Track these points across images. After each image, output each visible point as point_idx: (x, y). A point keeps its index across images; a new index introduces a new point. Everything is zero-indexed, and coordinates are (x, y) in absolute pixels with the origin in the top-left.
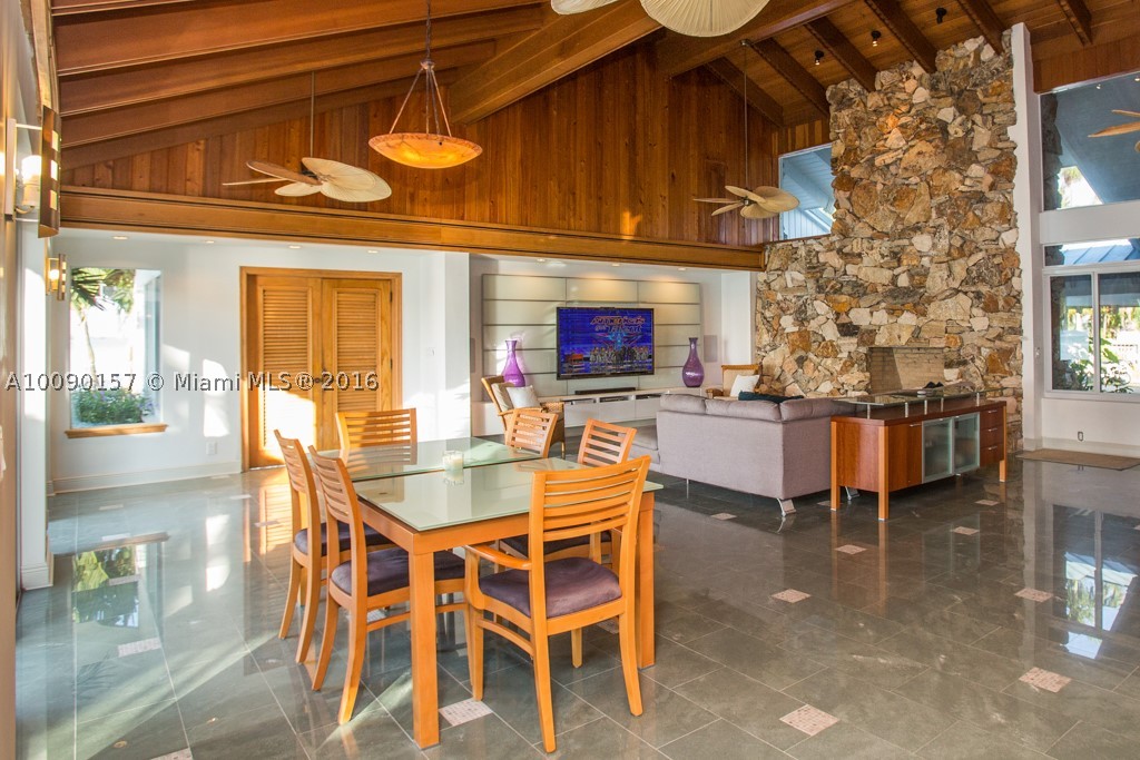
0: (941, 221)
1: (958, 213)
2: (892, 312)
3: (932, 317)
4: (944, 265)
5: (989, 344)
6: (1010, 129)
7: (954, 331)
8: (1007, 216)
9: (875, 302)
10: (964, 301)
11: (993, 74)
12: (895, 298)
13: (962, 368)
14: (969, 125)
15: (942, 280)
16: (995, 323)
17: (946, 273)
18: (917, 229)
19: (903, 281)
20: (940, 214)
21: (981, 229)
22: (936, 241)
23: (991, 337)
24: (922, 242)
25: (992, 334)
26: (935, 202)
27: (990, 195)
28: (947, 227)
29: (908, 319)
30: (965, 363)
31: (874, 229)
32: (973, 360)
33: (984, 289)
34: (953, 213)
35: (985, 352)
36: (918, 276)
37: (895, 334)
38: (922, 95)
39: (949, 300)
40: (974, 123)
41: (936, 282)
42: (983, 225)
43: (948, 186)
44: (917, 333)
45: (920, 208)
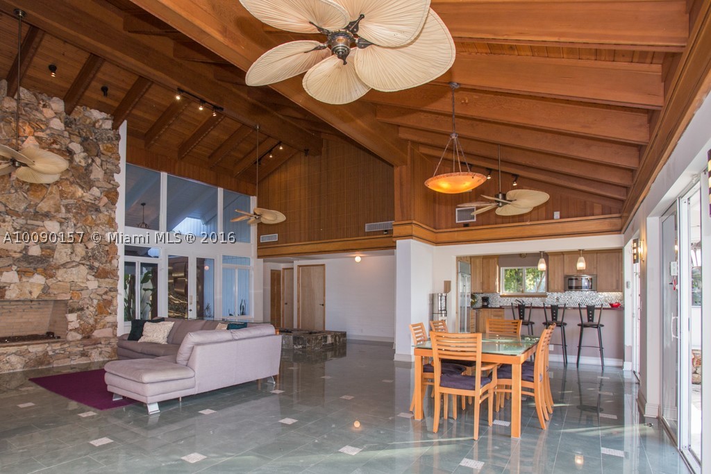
0: (70, 215)
1: (81, 214)
2: (21, 273)
3: (59, 279)
4: (69, 245)
5: (99, 297)
6: (116, 175)
7: (76, 289)
8: (111, 223)
9: (6, 265)
10: (84, 270)
11: (109, 139)
12: (30, 263)
13: (79, 313)
14: (90, 161)
15: (67, 255)
16: (104, 285)
17: (69, 251)
18: (47, 215)
19: (35, 251)
20: (68, 211)
21: (96, 228)
22: (64, 228)
23: (101, 293)
24: (52, 227)
25: (101, 291)
26: (65, 202)
27: (103, 209)
28: (73, 222)
29: (38, 279)
30: (82, 309)
31: (6, 206)
32: (88, 308)
33: (96, 264)
34: (77, 213)
35: (95, 302)
36: (48, 249)
37: (27, 290)
38: (57, 124)
39: (74, 269)
40: (93, 161)
41: (62, 255)
42: (98, 225)
43: (74, 194)
44: (46, 290)
45: (52, 202)
